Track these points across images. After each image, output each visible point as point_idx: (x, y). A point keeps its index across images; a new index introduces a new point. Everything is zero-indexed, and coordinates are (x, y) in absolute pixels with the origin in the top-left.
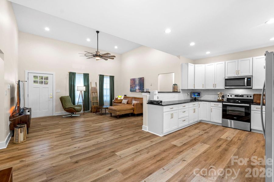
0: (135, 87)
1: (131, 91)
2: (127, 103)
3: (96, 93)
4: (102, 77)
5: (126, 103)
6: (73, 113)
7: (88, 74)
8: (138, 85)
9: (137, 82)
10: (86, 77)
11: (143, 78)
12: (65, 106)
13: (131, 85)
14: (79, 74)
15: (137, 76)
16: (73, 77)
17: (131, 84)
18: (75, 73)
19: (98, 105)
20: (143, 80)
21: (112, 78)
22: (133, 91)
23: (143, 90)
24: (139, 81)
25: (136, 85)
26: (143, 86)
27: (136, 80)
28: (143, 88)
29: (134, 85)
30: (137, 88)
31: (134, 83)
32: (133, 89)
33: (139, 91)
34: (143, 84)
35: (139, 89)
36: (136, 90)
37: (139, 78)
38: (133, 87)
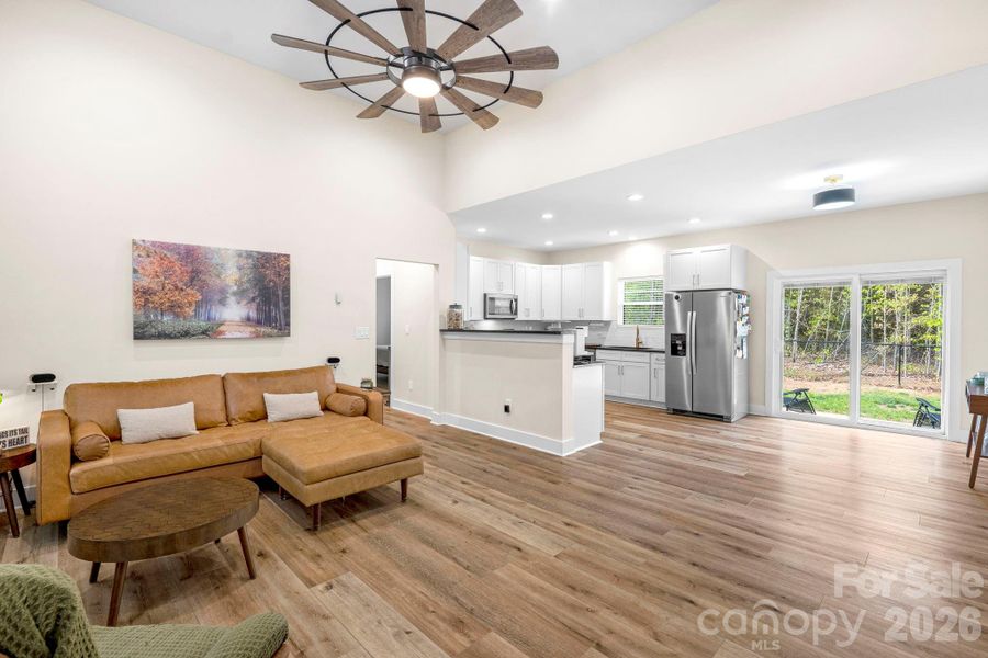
0: (205, 302)
1: (141, 333)
8: (241, 293)
9: (231, 275)
13: (143, 293)
15: (226, 238)
17: (147, 283)
20: (288, 268)
22: (186, 335)
23: (288, 324)
24: (248, 272)
25: (223, 291)
26: (287, 302)
27: (214, 261)
28: (287, 314)
29: (189, 290)
30: (233, 312)
31: (186, 278)
32: (177, 316)
33: (248, 330)
34: (287, 290)
35: (249, 319)
36: (221, 328)
37: (249, 255)
38: (175, 309)
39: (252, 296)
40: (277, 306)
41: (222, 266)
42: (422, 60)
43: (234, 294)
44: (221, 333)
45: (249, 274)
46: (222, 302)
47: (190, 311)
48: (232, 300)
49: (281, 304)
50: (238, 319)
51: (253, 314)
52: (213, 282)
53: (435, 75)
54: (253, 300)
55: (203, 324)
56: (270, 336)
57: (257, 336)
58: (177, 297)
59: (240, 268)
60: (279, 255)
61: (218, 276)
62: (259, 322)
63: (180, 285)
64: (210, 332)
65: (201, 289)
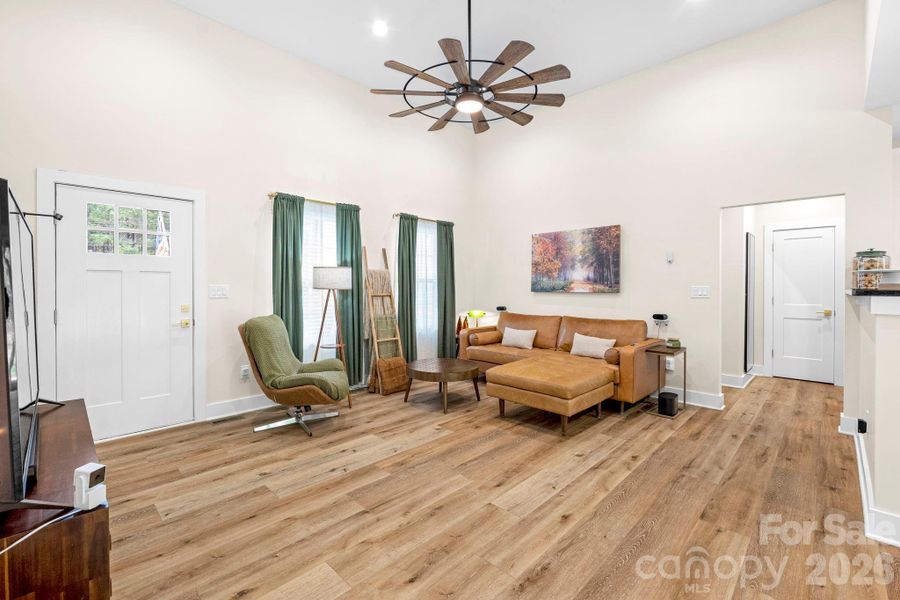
0: (563, 268)
1: (536, 288)
2: (535, 345)
3: (387, 300)
4: (408, 224)
5: (528, 344)
6: (308, 409)
7: (356, 209)
8: (584, 260)
9: (578, 248)
10: (348, 217)
11: (618, 227)
12: (273, 372)
13: (535, 265)
14: (318, 206)
15: (576, 223)
16: (291, 217)
17: (538, 258)
18: (302, 200)
19: (396, 355)
20: (618, 236)
21: (445, 230)
22: (553, 290)
23: (617, 283)
24: (588, 244)
25: (573, 260)
26: (617, 264)
27: (568, 240)
28: (617, 274)
29: (555, 261)
30: (579, 274)
31: (554, 253)
32: (550, 278)
33: (588, 288)
34: (617, 255)
35: (588, 279)
36: (572, 285)
37: (589, 231)
38: (548, 273)
39: (591, 261)
40: (608, 268)
41: (572, 242)
42: (469, 89)
43: (580, 261)
44: (572, 289)
45: (589, 245)
46: (573, 267)
47: (555, 274)
48: (578, 265)
49: (612, 266)
50: (581, 279)
51: (591, 275)
52: (568, 254)
53: (479, 97)
54: (592, 264)
55: (562, 283)
56: (603, 292)
57: (594, 292)
58: (549, 266)
59: (583, 243)
60: (610, 227)
61: (570, 250)
62: (595, 282)
63: (551, 258)
64: (565, 289)
65: (561, 260)
